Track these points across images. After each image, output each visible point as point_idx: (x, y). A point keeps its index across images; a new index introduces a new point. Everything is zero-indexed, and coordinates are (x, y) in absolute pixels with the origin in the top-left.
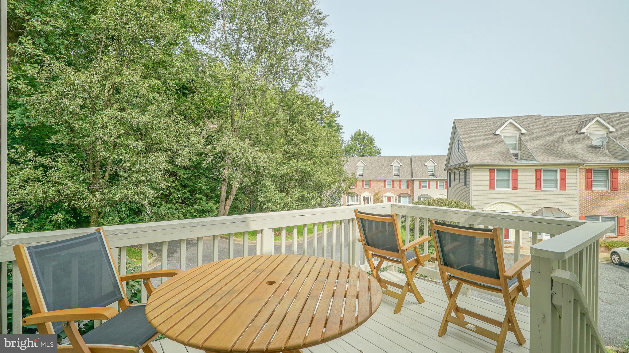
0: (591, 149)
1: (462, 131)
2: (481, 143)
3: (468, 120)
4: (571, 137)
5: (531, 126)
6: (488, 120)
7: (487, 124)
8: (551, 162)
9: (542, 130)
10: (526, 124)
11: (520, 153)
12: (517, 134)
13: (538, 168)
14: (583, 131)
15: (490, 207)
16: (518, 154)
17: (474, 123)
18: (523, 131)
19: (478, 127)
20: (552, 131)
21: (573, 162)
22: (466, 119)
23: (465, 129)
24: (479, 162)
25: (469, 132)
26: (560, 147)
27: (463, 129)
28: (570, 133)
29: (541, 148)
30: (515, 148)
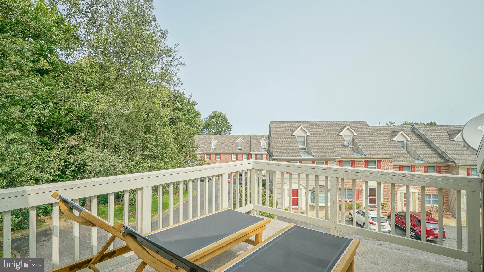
0: (343, 147)
1: (273, 131)
2: (283, 141)
3: (278, 122)
4: (335, 137)
5: (314, 129)
6: (290, 123)
7: (289, 126)
8: (320, 157)
9: (319, 133)
10: (311, 127)
11: (306, 147)
12: (305, 135)
13: (314, 160)
14: (340, 134)
15: (287, 186)
16: (305, 148)
17: (282, 125)
18: (308, 134)
19: (283, 129)
20: (324, 134)
21: (332, 158)
22: (277, 121)
23: (275, 130)
24: (280, 157)
25: (278, 132)
26: (327, 146)
27: (274, 130)
28: (335, 135)
29: (317, 147)
30: (303, 145)
